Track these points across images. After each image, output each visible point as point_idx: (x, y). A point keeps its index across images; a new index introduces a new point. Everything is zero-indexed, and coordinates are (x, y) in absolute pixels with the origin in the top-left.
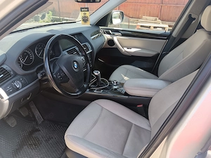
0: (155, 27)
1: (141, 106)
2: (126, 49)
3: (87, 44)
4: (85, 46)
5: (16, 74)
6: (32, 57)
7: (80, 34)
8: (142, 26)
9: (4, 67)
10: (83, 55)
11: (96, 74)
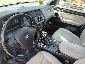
0: (80, 6)
1: (68, 62)
2: (64, 19)
3: (42, 16)
7: (39, 10)
8: (74, 4)
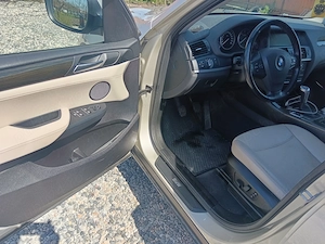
4: (304, 50)
5: (212, 53)
6: (233, 42)
7: (302, 33)
9: (205, 41)
10: (295, 56)
11: (303, 90)
